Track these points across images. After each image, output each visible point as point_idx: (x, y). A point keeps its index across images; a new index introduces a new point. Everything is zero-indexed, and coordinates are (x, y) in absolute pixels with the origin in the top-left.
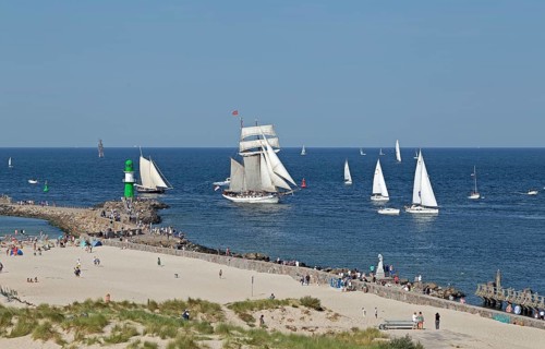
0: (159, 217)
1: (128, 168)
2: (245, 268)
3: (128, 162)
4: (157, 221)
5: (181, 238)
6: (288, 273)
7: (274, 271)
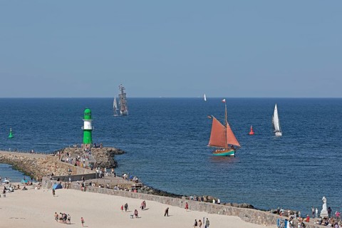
0: (115, 163)
1: (86, 117)
2: (196, 209)
3: (87, 111)
4: (114, 165)
5: (137, 182)
6: (237, 214)
7: (224, 213)
